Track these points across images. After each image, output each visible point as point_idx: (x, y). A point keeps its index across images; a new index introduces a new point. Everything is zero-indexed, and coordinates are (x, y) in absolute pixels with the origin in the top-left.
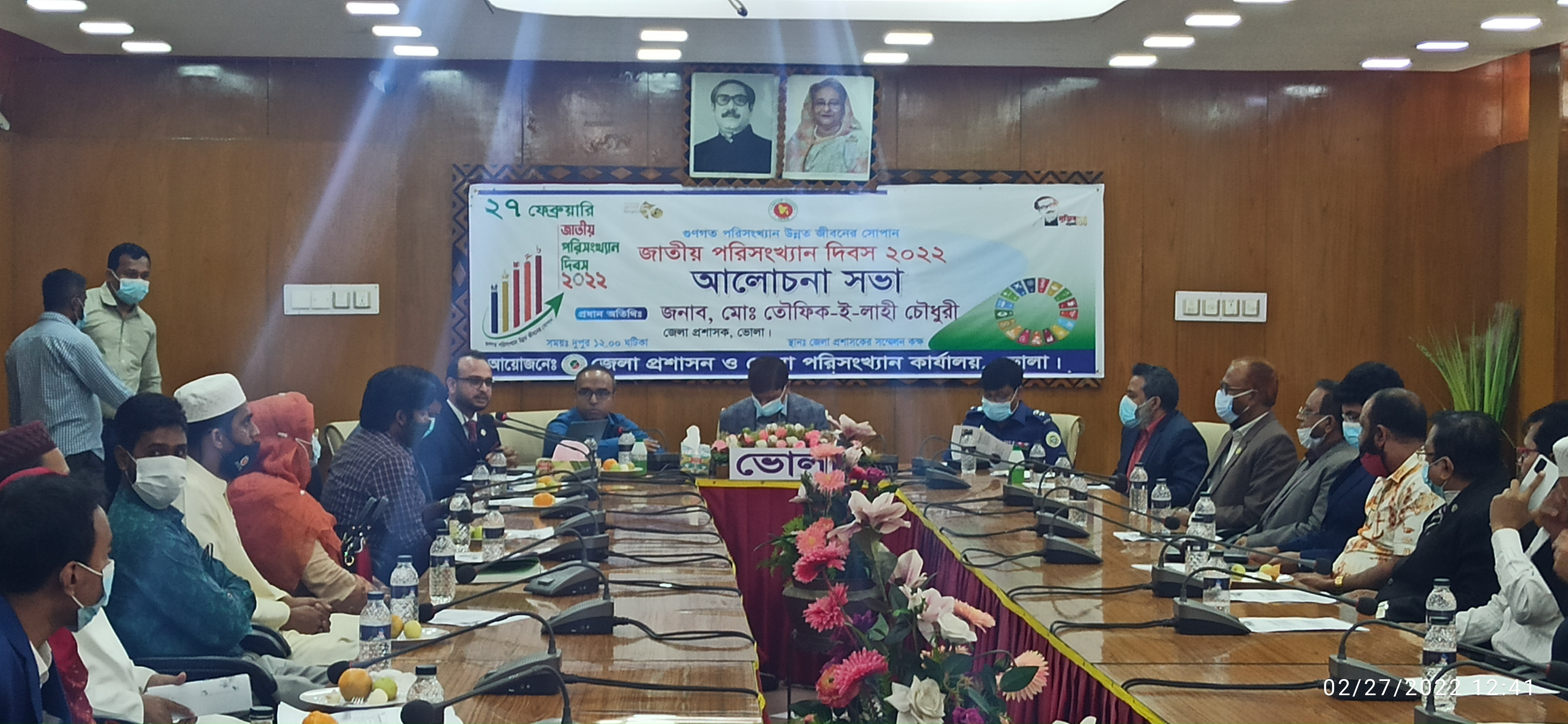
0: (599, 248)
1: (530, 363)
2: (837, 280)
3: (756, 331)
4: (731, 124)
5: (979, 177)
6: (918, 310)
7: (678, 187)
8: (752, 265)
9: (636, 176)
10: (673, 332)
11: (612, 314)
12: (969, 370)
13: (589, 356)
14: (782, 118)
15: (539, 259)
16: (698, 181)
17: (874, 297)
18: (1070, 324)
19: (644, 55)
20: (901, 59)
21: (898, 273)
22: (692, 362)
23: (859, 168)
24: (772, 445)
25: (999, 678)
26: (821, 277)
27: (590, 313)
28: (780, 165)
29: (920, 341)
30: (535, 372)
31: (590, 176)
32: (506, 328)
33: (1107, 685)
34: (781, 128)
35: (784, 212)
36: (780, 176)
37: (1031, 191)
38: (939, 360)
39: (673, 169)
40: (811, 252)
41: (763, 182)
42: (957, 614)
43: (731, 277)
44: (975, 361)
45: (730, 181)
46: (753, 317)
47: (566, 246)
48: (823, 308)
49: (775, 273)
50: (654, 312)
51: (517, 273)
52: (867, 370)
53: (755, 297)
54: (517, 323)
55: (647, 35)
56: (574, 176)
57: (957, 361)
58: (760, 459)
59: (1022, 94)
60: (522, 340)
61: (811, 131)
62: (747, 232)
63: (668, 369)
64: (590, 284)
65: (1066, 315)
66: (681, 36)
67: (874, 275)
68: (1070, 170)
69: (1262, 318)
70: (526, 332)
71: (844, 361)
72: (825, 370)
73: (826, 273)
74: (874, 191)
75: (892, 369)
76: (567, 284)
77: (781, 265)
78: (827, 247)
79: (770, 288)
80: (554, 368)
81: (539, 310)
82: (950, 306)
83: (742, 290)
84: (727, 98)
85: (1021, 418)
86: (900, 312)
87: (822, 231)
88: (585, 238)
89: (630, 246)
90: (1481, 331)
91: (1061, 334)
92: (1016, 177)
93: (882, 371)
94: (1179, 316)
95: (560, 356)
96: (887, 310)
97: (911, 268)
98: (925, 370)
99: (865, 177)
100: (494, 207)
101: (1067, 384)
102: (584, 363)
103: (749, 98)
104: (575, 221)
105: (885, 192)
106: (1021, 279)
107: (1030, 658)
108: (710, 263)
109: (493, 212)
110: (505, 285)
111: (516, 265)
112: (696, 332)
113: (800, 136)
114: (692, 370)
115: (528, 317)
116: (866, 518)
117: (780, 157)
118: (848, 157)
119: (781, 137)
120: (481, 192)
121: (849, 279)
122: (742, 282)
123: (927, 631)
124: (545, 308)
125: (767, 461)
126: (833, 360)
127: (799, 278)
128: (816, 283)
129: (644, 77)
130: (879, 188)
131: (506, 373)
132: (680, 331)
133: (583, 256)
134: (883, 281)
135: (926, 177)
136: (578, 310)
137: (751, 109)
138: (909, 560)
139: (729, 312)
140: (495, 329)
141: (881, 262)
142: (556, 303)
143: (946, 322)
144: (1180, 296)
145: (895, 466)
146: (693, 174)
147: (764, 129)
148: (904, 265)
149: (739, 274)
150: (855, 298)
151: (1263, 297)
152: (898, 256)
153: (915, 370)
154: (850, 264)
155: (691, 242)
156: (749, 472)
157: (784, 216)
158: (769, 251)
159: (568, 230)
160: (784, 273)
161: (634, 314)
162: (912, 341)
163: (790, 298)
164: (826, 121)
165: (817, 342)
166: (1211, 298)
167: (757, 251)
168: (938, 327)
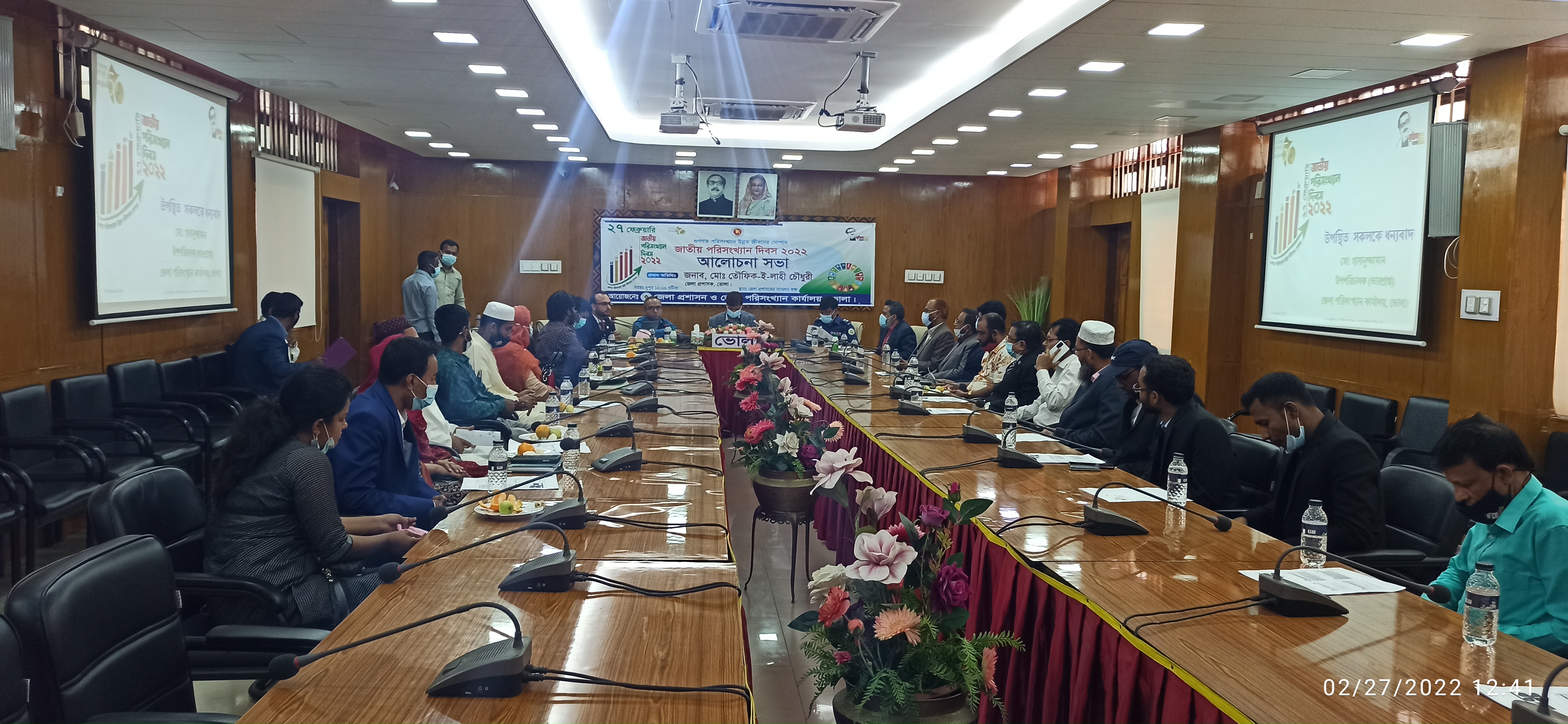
0: (657, 246)
1: (627, 296)
2: (760, 262)
3: (725, 284)
4: (715, 193)
5: (822, 219)
6: (795, 276)
7: (692, 221)
8: (724, 255)
9: (674, 216)
10: (689, 284)
11: (663, 275)
12: (816, 302)
13: (653, 293)
14: (737, 192)
15: (631, 251)
16: (701, 218)
17: (776, 270)
18: (860, 283)
19: (677, 162)
20: (789, 166)
21: (787, 260)
22: (697, 297)
23: (770, 214)
24: (731, 333)
25: (822, 432)
26: (753, 261)
27: (653, 275)
28: (736, 212)
29: (796, 289)
30: (629, 300)
31: (654, 215)
32: (616, 281)
33: (868, 435)
34: (737, 196)
35: (737, 233)
36: (736, 217)
37: (845, 226)
38: (804, 298)
39: (690, 213)
40: (749, 250)
41: (729, 219)
42: (805, 405)
43: (715, 260)
44: (819, 299)
45: (715, 219)
46: (724, 278)
47: (643, 245)
48: (754, 274)
49: (733, 259)
50: (681, 275)
51: (621, 257)
52: (773, 301)
53: (725, 269)
54: (621, 279)
55: (678, 154)
56: (647, 215)
57: (811, 298)
58: (725, 339)
59: (841, 183)
60: (624, 286)
61: (750, 197)
62: (722, 241)
63: (687, 300)
64: (653, 262)
65: (859, 279)
66: (694, 154)
67: (776, 261)
68: (862, 217)
69: (942, 282)
70: (625, 283)
71: (763, 297)
72: (755, 301)
73: (755, 259)
74: (777, 224)
75: (784, 301)
76: (643, 262)
77: (736, 255)
78: (756, 248)
79: (731, 265)
80: (637, 298)
81: (631, 273)
82: (809, 274)
83: (719, 266)
84: (714, 182)
85: (838, 322)
86: (787, 277)
87: (754, 241)
88: (651, 242)
89: (671, 246)
90: (1034, 289)
91: (856, 287)
92: (838, 219)
93: (779, 302)
94: (906, 281)
95: (640, 293)
96: (782, 275)
97: (792, 258)
98: (797, 302)
99: (773, 218)
100: (611, 228)
101: (858, 309)
102: (650, 295)
103: (723, 182)
104: (647, 234)
105: (782, 225)
106: (840, 263)
107: (836, 424)
108: (706, 254)
109: (611, 230)
110: (616, 262)
111: (621, 253)
112: (699, 284)
113: (745, 199)
114: (697, 300)
115: (626, 276)
116: (767, 363)
117: (736, 208)
118: (766, 209)
119: (737, 200)
120: (606, 221)
121: (766, 262)
122: (719, 263)
123: (792, 412)
124: (634, 272)
125: (728, 340)
126: (758, 297)
127: (744, 261)
128: (751, 264)
129: (678, 172)
130: (779, 223)
131: (616, 300)
132: (693, 283)
133: (650, 250)
134: (780, 264)
135: (799, 219)
136: (648, 273)
137: (724, 187)
138: (785, 380)
139: (714, 275)
140: (612, 281)
141: (779, 255)
142: (638, 270)
143: (807, 281)
144: (907, 271)
145: (783, 343)
146: (699, 215)
147: (730, 196)
148: (789, 256)
149: (718, 259)
150: (768, 270)
151: (942, 273)
152: (787, 253)
153: (793, 302)
154: (766, 255)
155: (698, 245)
156: (720, 344)
157: (738, 234)
158: (731, 249)
159: (644, 238)
160: (738, 259)
161: (672, 275)
162: (792, 289)
163: (740, 270)
164: (757, 193)
165: (751, 289)
166: (920, 273)
167: (726, 249)
168: (804, 283)
